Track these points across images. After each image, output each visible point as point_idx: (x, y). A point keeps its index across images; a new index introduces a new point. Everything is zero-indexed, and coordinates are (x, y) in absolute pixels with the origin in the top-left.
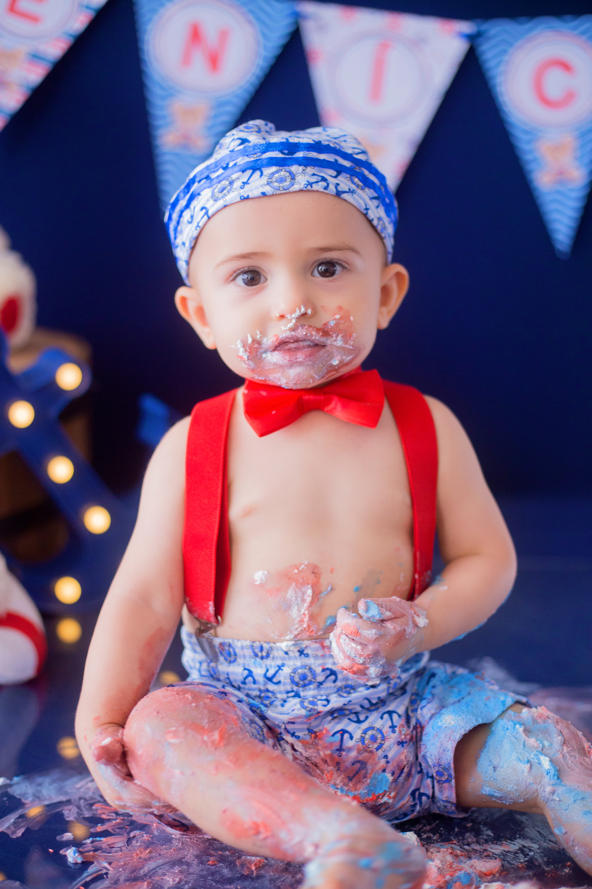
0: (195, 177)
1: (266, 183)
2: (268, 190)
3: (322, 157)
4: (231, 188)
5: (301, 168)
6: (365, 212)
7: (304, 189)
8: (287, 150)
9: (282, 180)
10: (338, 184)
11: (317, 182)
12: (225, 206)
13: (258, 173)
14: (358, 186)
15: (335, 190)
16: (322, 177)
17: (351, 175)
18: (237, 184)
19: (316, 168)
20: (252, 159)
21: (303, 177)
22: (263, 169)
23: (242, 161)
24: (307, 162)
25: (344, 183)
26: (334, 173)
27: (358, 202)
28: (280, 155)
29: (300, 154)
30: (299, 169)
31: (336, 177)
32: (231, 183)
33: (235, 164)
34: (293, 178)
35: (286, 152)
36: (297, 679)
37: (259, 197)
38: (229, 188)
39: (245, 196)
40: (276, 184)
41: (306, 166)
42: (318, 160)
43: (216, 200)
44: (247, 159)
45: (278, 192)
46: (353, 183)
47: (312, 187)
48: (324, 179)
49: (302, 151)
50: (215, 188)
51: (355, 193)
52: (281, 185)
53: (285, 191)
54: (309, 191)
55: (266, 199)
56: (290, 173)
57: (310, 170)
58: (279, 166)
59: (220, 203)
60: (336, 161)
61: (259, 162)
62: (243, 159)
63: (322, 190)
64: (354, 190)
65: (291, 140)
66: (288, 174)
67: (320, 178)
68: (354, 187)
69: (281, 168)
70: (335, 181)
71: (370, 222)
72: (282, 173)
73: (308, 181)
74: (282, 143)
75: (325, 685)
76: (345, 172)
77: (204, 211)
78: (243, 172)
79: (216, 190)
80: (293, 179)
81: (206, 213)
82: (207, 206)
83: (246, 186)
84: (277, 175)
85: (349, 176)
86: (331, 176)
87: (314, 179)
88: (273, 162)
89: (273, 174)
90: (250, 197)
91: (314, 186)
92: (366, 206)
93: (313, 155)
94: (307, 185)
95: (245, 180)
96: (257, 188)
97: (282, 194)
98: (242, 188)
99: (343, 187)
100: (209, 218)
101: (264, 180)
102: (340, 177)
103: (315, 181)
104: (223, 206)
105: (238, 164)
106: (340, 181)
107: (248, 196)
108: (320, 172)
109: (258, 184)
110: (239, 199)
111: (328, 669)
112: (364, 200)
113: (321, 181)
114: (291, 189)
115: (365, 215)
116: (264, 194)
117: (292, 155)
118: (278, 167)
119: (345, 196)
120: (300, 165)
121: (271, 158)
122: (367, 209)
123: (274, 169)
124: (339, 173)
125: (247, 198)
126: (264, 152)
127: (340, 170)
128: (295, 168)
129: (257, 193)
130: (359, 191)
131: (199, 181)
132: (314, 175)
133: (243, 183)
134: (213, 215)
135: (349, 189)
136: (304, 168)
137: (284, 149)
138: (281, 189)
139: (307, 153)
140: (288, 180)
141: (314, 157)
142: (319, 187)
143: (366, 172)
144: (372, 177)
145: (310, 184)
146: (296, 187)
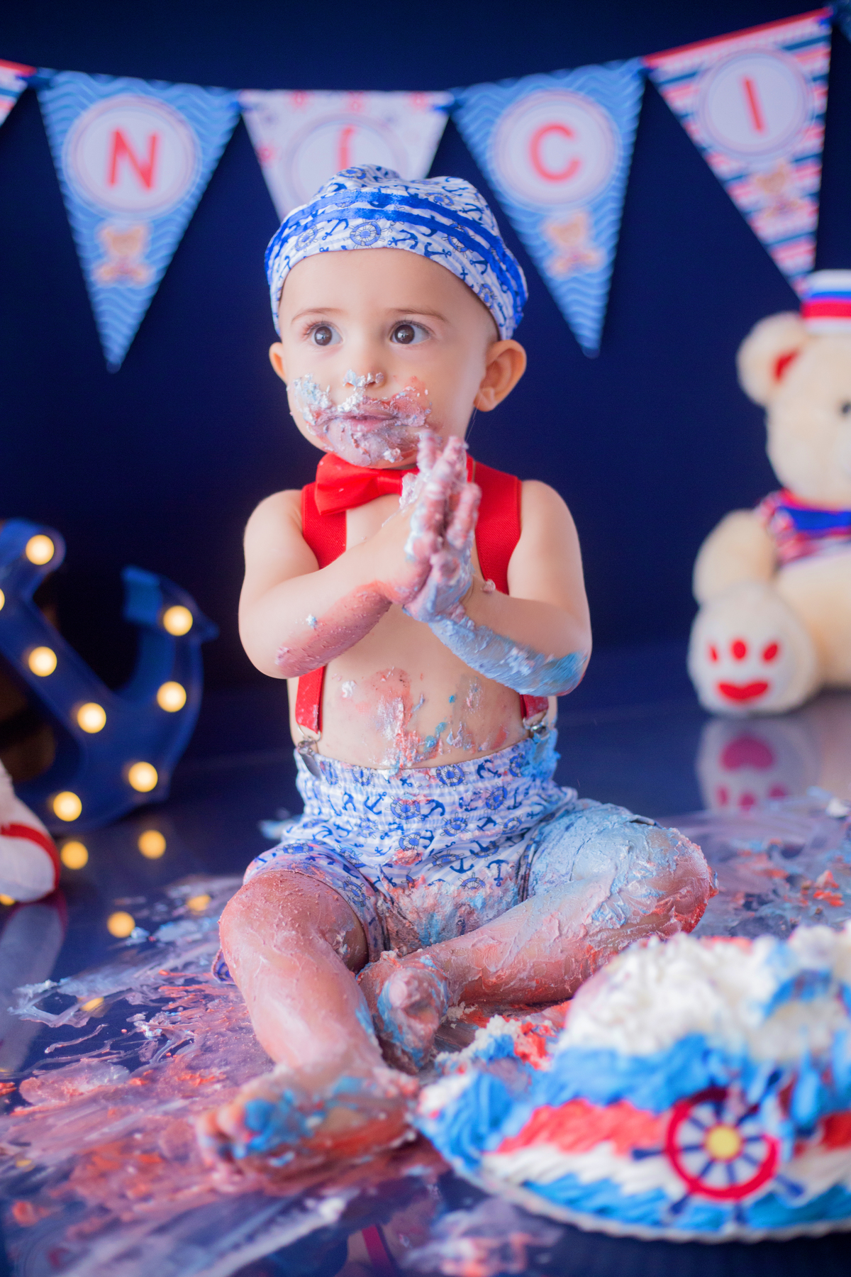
0: (288, 222)
1: (348, 235)
2: (349, 243)
3: (416, 212)
4: (314, 238)
5: (389, 223)
6: (462, 277)
7: (388, 246)
8: (377, 201)
9: (366, 234)
10: (429, 244)
11: (404, 240)
12: (305, 257)
13: (343, 224)
14: (456, 248)
15: (423, 250)
16: (412, 235)
17: (449, 235)
18: (321, 234)
19: (406, 224)
20: (340, 208)
21: (390, 230)
22: (349, 220)
23: (330, 209)
24: (399, 217)
25: (439, 242)
26: (428, 231)
27: (452, 265)
28: (369, 207)
29: (390, 208)
30: (386, 224)
31: (429, 235)
32: (315, 233)
33: (323, 212)
34: (378, 231)
35: (376, 203)
36: (399, 811)
37: (340, 251)
38: (312, 237)
39: (325, 248)
40: (359, 238)
41: (395, 221)
42: (410, 215)
43: (298, 250)
44: (335, 208)
45: (360, 247)
46: (451, 243)
47: (396, 245)
48: (413, 237)
49: (393, 203)
50: (300, 237)
51: (450, 255)
52: (364, 240)
53: (367, 247)
54: (393, 248)
55: (346, 253)
56: (376, 227)
57: (399, 225)
58: (366, 218)
59: (301, 254)
60: (433, 218)
61: (345, 213)
62: (332, 207)
63: (408, 249)
64: (449, 252)
65: (384, 191)
66: (373, 228)
67: (409, 236)
68: (450, 248)
69: (368, 221)
70: (428, 240)
71: (470, 288)
72: (368, 227)
73: (393, 238)
74: (373, 194)
75: (430, 818)
76: (441, 231)
77: (287, 260)
78: (329, 221)
79: (301, 239)
80: (378, 234)
81: (288, 264)
82: (291, 255)
83: (329, 238)
84: (361, 229)
85: (446, 235)
86: (424, 234)
87: (402, 236)
88: (361, 213)
89: (358, 227)
90: (330, 249)
91: (399, 243)
92: (463, 270)
93: (406, 209)
94: (392, 242)
95: (329, 231)
96: (338, 240)
97: (364, 249)
98: (324, 239)
99: (436, 247)
100: (290, 269)
101: (348, 232)
102: (434, 237)
103: (402, 238)
104: (302, 257)
105: (326, 212)
106: (434, 240)
107: (328, 248)
108: (411, 228)
109: (341, 237)
110: (318, 251)
111: (433, 801)
112: (461, 263)
113: (409, 239)
114: (374, 245)
115: (463, 280)
116: (344, 247)
117: (382, 208)
118: (364, 220)
119: (435, 258)
120: (388, 220)
121: (359, 210)
122: (464, 274)
123: (360, 221)
124: (433, 232)
125: (327, 251)
126: (353, 202)
127: (434, 227)
128: (383, 223)
129: (337, 246)
130: (458, 254)
131: (290, 227)
132: (403, 231)
133: (327, 233)
134: (294, 266)
135: (444, 250)
136: (393, 223)
137: (374, 200)
138: (363, 244)
139: (399, 206)
140: (373, 235)
141: (407, 212)
142: (405, 246)
143: (471, 233)
144: (479, 239)
145: (395, 241)
146: (380, 243)
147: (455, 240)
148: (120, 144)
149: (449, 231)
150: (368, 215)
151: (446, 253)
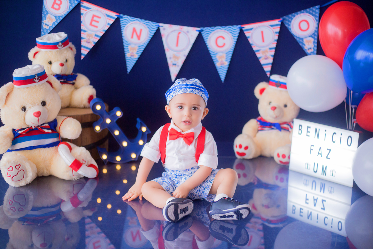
3: (193, 87)
9: (185, 91)
14: (200, 92)
22: (182, 89)
24: (190, 88)
25: (197, 91)
28: (185, 86)
29: (189, 86)
33: (177, 88)
34: (187, 90)
38: (176, 92)
44: (179, 87)
48: (193, 91)
57: (190, 89)
59: (175, 95)
60: (195, 87)
65: (187, 83)
70: (195, 91)
74: (185, 84)
78: (179, 89)
79: (174, 92)
83: (179, 92)
87: (191, 91)
90: (179, 94)
92: (201, 95)
93: (191, 86)
99: (196, 92)
101: (182, 91)
108: (192, 89)
109: (181, 91)
116: (182, 93)
117: (187, 86)
123: (184, 89)
126: (182, 86)
127: (196, 89)
128: (188, 89)
142: (192, 92)
143: (201, 89)
144: (203, 90)
145: (190, 92)
146: (188, 92)
147: (199, 90)
148: (134, 30)
149: (198, 89)
150: (185, 88)
151: (198, 93)
